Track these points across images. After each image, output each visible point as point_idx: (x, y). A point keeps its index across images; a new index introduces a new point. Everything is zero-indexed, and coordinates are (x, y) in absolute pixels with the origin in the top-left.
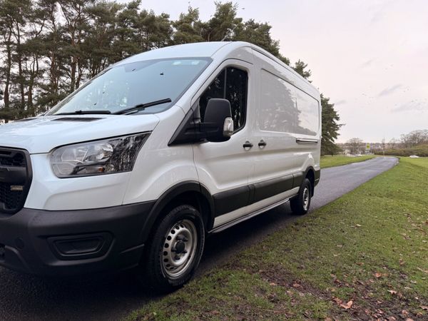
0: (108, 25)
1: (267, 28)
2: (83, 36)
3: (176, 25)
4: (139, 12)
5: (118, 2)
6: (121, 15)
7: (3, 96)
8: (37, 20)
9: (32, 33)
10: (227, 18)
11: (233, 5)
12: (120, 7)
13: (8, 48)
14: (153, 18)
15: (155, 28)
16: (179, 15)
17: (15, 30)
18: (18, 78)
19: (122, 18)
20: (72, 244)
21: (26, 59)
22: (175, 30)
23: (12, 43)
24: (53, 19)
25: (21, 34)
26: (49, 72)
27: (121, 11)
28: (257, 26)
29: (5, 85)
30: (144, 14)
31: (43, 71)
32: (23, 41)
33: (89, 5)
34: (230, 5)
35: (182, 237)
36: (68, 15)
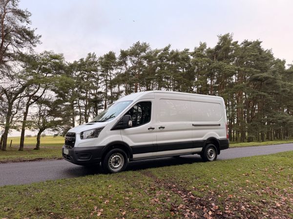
0: (154, 62)
1: (258, 43)
2: (141, 70)
3: (192, 54)
4: (170, 52)
5: (158, 49)
6: (160, 56)
7: (104, 107)
8: (119, 67)
9: (117, 74)
10: (226, 43)
11: (230, 35)
12: (159, 51)
13: (106, 83)
14: (177, 54)
15: (179, 59)
16: (194, 48)
17: (109, 73)
18: (110, 97)
19: (161, 58)
20: (82, 155)
21: (115, 87)
22: (192, 57)
23: (108, 80)
24: (126, 65)
25: (112, 75)
26: (124, 92)
27: (159, 54)
28: (250, 43)
29: (104, 102)
30: (172, 53)
31: (122, 92)
32: (112, 78)
33: (143, 54)
34: (228, 35)
35: (117, 159)
36: (134, 62)
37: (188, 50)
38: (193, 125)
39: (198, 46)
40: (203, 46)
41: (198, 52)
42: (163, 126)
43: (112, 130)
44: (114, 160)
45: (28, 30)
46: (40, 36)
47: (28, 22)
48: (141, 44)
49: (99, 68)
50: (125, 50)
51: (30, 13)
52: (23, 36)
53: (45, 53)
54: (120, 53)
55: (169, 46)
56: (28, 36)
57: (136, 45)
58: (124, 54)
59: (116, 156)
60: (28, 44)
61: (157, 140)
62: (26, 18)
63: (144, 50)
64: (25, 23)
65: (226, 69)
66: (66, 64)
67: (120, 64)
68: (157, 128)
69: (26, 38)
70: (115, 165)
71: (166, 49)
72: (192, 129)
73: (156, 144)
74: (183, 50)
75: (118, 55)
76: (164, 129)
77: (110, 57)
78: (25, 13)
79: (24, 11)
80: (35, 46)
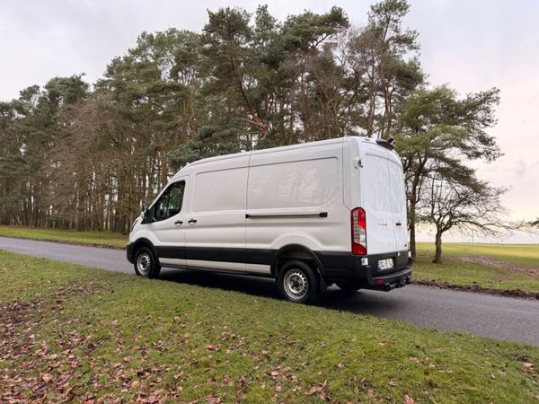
38: (247, 216)
42: (194, 219)
43: (141, 223)
61: (186, 241)
68: (185, 223)
72: (246, 225)
73: (184, 247)
76: (196, 224)
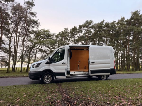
4: (104, 23)
15: (109, 26)
22: (117, 25)
25: (75, 37)
32: (75, 39)
33: (90, 26)
34: (137, 11)
35: (48, 77)
36: (85, 30)
37: (115, 22)
39: (120, 19)
40: (123, 19)
41: (120, 22)
42: (94, 62)
43: (45, 64)
44: (47, 78)
45: (35, 20)
46: (40, 23)
47: (36, 17)
48: (89, 21)
49: (70, 35)
50: (81, 25)
51: (36, 13)
52: (34, 23)
53: (41, 30)
54: (79, 26)
55: (104, 21)
56: (36, 23)
57: (86, 22)
58: (81, 27)
59: (48, 76)
60: (36, 27)
62: (35, 15)
63: (91, 24)
64: (35, 17)
65: (136, 30)
66: (51, 34)
67: (79, 32)
69: (35, 24)
70: (47, 80)
71: (102, 22)
74: (113, 21)
75: (78, 27)
77: (74, 29)
78: (34, 13)
79: (34, 12)
80: (39, 27)
